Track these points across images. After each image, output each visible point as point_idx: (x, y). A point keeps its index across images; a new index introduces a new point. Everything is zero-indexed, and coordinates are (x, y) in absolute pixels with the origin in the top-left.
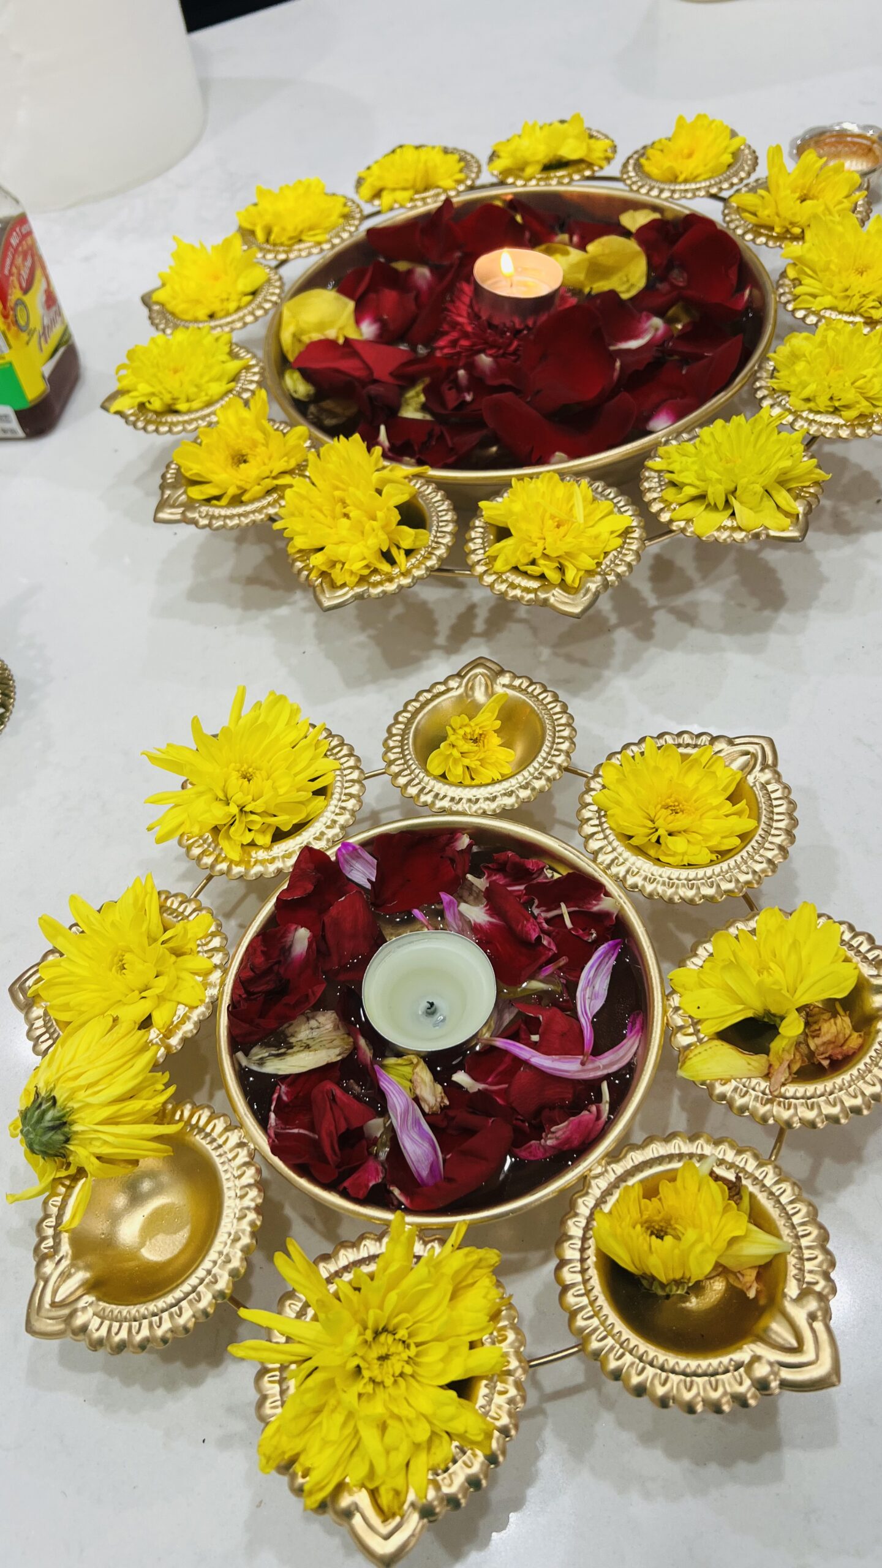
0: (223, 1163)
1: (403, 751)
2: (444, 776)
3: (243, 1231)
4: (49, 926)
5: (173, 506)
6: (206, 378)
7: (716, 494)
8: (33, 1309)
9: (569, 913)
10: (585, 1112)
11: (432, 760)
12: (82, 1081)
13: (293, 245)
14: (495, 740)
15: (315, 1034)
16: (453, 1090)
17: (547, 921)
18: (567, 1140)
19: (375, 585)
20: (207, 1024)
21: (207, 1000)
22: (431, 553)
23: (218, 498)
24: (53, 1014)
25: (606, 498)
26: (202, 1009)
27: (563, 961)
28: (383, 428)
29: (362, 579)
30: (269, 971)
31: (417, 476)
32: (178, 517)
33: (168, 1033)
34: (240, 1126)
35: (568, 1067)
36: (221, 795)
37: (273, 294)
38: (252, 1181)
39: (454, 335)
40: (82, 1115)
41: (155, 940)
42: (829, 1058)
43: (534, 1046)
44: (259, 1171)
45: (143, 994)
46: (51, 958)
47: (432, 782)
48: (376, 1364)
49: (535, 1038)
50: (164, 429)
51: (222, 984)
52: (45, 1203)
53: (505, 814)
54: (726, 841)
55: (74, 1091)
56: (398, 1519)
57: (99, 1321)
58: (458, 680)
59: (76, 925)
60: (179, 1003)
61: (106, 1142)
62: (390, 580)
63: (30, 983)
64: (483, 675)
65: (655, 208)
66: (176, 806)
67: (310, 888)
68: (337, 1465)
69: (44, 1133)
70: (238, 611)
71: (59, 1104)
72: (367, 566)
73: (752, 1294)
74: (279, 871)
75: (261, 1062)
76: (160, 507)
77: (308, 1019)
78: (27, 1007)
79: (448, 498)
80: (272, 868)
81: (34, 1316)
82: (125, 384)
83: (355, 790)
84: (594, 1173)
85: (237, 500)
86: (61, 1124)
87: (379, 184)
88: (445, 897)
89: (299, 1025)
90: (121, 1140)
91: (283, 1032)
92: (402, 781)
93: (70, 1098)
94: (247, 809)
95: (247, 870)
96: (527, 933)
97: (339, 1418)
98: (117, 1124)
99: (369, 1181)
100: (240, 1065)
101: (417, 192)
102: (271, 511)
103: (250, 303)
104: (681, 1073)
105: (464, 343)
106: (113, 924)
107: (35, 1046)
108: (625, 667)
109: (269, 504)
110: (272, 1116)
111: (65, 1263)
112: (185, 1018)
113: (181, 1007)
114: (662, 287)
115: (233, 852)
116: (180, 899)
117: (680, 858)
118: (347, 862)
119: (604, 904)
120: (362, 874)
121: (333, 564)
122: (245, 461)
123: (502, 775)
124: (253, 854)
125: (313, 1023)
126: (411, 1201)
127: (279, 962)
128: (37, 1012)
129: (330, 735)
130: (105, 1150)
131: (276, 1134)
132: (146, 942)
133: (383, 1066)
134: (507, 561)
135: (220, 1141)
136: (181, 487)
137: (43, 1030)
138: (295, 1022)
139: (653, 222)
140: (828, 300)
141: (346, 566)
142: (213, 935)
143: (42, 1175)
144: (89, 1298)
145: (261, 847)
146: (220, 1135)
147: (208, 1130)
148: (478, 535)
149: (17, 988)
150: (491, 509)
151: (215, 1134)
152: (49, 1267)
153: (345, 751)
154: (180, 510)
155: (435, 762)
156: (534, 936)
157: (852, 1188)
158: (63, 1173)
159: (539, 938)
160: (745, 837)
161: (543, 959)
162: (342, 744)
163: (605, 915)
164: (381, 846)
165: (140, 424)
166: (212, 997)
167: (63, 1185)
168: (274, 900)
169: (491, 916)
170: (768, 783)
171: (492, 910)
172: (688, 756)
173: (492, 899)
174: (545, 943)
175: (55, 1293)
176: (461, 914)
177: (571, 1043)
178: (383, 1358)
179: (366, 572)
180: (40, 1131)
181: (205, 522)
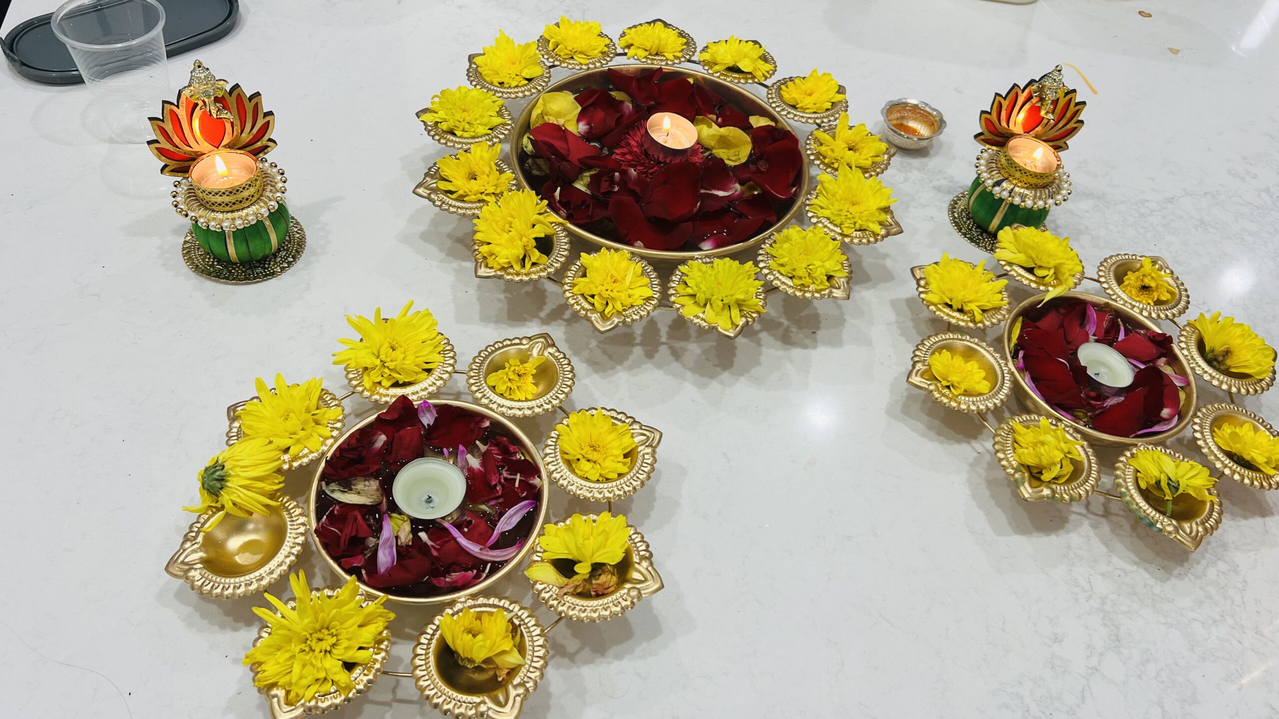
0: (291, 529)
1: (481, 366)
2: (494, 387)
3: (286, 563)
4: (260, 385)
5: (426, 188)
6: (478, 122)
7: (701, 297)
8: (172, 561)
9: (520, 480)
10: (470, 572)
11: (492, 377)
12: (240, 463)
13: (566, 59)
14: (530, 379)
15: (366, 488)
16: (416, 538)
17: (505, 479)
18: (456, 582)
19: (509, 274)
20: (315, 463)
21: (320, 451)
22: (545, 269)
23: (452, 192)
24: (243, 428)
25: (649, 277)
26: (316, 454)
27: (501, 500)
28: (559, 188)
29: (503, 269)
30: (356, 449)
31: (560, 224)
32: (425, 195)
33: (295, 458)
34: (308, 516)
35: (473, 548)
36: (376, 353)
37: (541, 85)
38: (301, 542)
39: (626, 150)
40: (234, 479)
41: (310, 412)
42: (596, 591)
43: (464, 534)
44: (306, 539)
45: (291, 436)
46: (255, 400)
47: (486, 388)
48: (315, 641)
49: (466, 530)
50: (443, 141)
51: (331, 446)
52: (199, 516)
53: (513, 419)
54: (611, 474)
55: (235, 466)
56: (293, 707)
57: (200, 577)
58: (528, 340)
59: (275, 389)
60: (306, 447)
61: (239, 496)
62: (518, 274)
63: (239, 409)
64: (542, 342)
65: (773, 118)
66: (352, 349)
67: (396, 416)
68: (278, 674)
69: (212, 480)
70: (444, 255)
71: (225, 469)
72: (509, 263)
73: (500, 679)
74: (387, 402)
75: (333, 491)
76: (420, 185)
77: (365, 480)
78: (232, 419)
79: (570, 243)
80: (384, 399)
81: (171, 564)
82: (434, 107)
83: (445, 376)
84: (460, 600)
85: (461, 199)
86: (222, 479)
87: (631, 42)
88: (461, 448)
89: (360, 481)
90: (246, 498)
91: (350, 481)
92: (472, 381)
93: (231, 469)
94: (386, 365)
95: (371, 396)
96: (491, 481)
97: (287, 655)
98: (248, 490)
99: (354, 563)
100: (321, 488)
101: (650, 54)
102: (476, 212)
103: (526, 85)
104: (526, 573)
105: (629, 157)
106: (291, 396)
107: (228, 440)
108: (630, 368)
109: (476, 208)
110: (325, 517)
111: (196, 546)
112: (306, 456)
113: (306, 449)
114: (752, 167)
115: (367, 383)
116: (332, 396)
117: (583, 473)
118: (423, 411)
119: (536, 481)
120: (427, 419)
121: (492, 254)
122: (475, 179)
123: (526, 398)
124: (378, 389)
125: (367, 483)
126: (368, 580)
127: (363, 447)
128: (236, 424)
129: (448, 344)
130: (238, 500)
131: (322, 527)
132: (304, 411)
133: (390, 517)
134: (580, 290)
135: (294, 519)
136: (436, 179)
137: (235, 434)
138: (358, 478)
139: (768, 127)
140: (827, 213)
141: (497, 259)
142: (339, 421)
143: (204, 501)
144: (200, 566)
145: (383, 386)
146: (295, 516)
147: (291, 511)
148: (575, 269)
149: (232, 409)
150: (585, 258)
151: (293, 515)
152: (188, 544)
153: (451, 354)
154: (428, 192)
155: (492, 379)
156: (494, 483)
157: (591, 666)
158: (214, 505)
159: (496, 485)
160: (620, 475)
161: (493, 496)
162: (452, 350)
163: (534, 487)
164: (443, 410)
165: (432, 133)
166: (323, 450)
167: (212, 511)
168: (376, 416)
169: (481, 466)
170: (647, 454)
171: (483, 464)
172: (616, 425)
173: (485, 458)
174: (498, 488)
175: (186, 557)
176: (466, 459)
177: (480, 539)
178: (320, 640)
179: (506, 266)
180: (210, 479)
181: (438, 203)
